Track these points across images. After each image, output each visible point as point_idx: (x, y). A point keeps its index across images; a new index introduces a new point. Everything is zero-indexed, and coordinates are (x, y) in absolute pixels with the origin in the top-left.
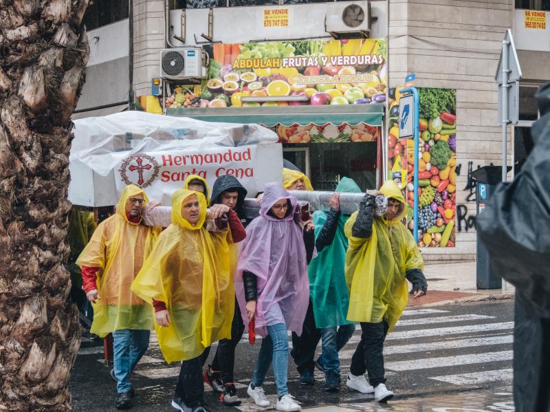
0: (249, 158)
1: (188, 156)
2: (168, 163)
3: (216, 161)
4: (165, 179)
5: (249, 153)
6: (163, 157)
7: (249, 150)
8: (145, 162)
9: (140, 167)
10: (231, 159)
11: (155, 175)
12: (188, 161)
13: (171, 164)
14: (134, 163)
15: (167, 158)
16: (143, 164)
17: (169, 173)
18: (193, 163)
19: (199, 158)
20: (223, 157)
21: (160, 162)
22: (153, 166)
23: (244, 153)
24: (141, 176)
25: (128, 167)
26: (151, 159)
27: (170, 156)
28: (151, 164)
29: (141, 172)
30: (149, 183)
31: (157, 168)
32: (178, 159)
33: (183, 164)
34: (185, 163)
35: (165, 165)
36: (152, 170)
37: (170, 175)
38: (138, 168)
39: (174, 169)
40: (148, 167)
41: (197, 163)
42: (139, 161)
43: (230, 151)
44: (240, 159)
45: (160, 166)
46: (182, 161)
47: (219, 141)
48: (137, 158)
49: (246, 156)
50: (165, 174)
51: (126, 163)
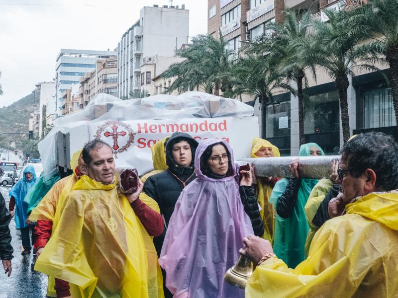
0: (225, 128)
1: (164, 125)
2: (143, 130)
3: (192, 130)
4: (142, 145)
5: (225, 123)
6: (139, 125)
7: (225, 121)
8: (120, 129)
9: (115, 133)
10: (206, 129)
11: (130, 142)
13: (146, 132)
14: (109, 129)
15: (142, 126)
16: (119, 130)
17: (145, 140)
19: (175, 127)
20: (199, 127)
21: (135, 130)
22: (128, 133)
23: (220, 124)
24: (116, 142)
25: (103, 133)
26: (127, 127)
27: (146, 125)
28: (126, 131)
29: (115, 138)
30: (124, 149)
31: (132, 135)
32: (153, 127)
33: (158, 132)
35: (140, 132)
36: (127, 137)
37: (146, 142)
38: (113, 134)
39: (149, 136)
40: (124, 134)
41: (173, 131)
42: (115, 129)
43: (206, 122)
44: (216, 129)
45: (135, 134)
46: (158, 129)
47: (196, 112)
48: (112, 125)
49: (222, 126)
50: (141, 141)
51: (101, 129)
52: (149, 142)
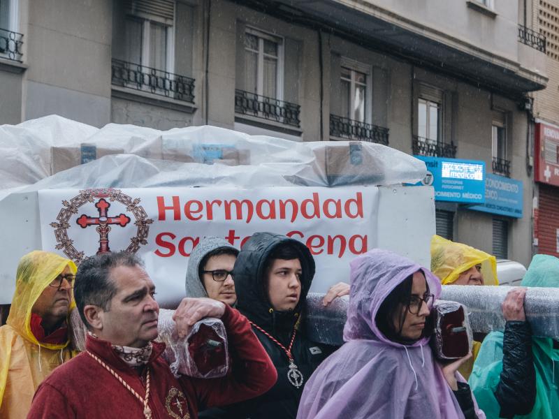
0: (360, 213)
1: (219, 203)
2: (170, 214)
3: (283, 216)
4: (166, 251)
5: (359, 202)
6: (160, 200)
7: (359, 195)
8: (116, 209)
9: (104, 219)
10: (317, 213)
11: (139, 240)
12: (219, 212)
13: (177, 217)
14: (90, 209)
15: (169, 203)
16: (112, 213)
17: (173, 237)
18: (228, 216)
19: (245, 207)
20: (299, 209)
21: (152, 211)
22: (133, 219)
23: (349, 202)
24: (104, 241)
25: (74, 217)
26: (132, 204)
27: (176, 200)
28: (130, 214)
29: (104, 232)
31: (143, 224)
32: (194, 207)
33: (205, 218)
34: (210, 216)
35: (162, 217)
36: (132, 229)
37: (176, 243)
38: (98, 222)
39: (183, 228)
40: (123, 221)
41: (239, 217)
42: (103, 207)
43: (316, 195)
44: (338, 215)
45: (151, 221)
46: (204, 212)
47: (293, 173)
48: (97, 200)
49: (354, 208)
50: (165, 239)
51: (70, 208)
52: (182, 243)
